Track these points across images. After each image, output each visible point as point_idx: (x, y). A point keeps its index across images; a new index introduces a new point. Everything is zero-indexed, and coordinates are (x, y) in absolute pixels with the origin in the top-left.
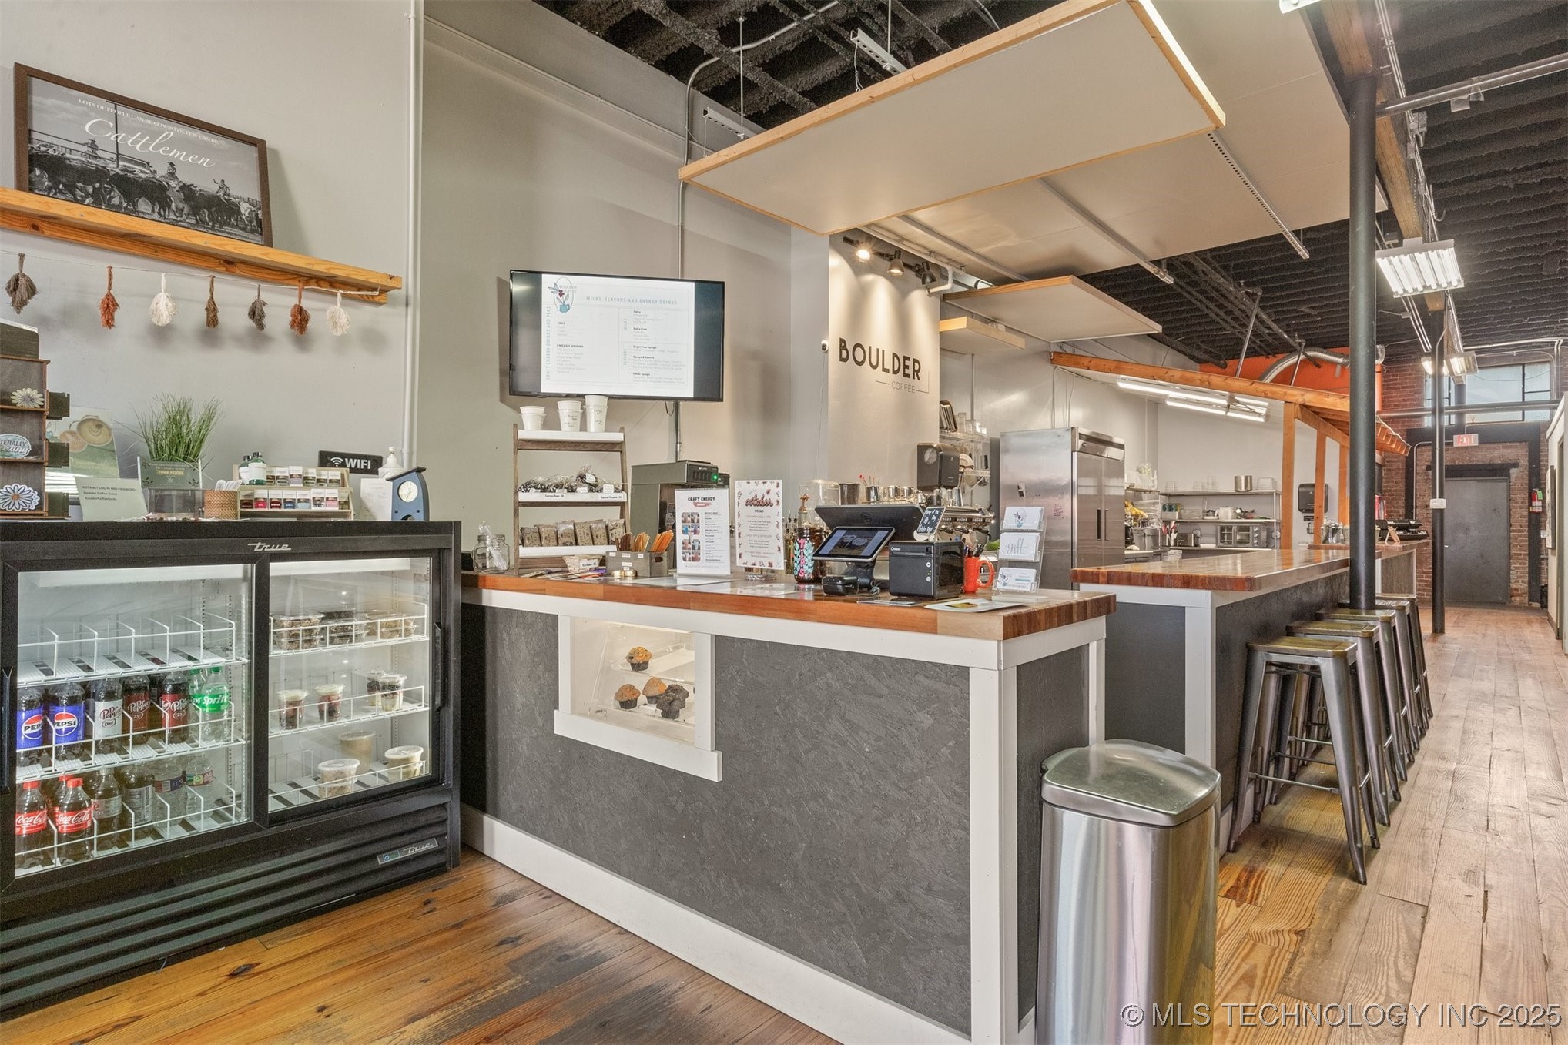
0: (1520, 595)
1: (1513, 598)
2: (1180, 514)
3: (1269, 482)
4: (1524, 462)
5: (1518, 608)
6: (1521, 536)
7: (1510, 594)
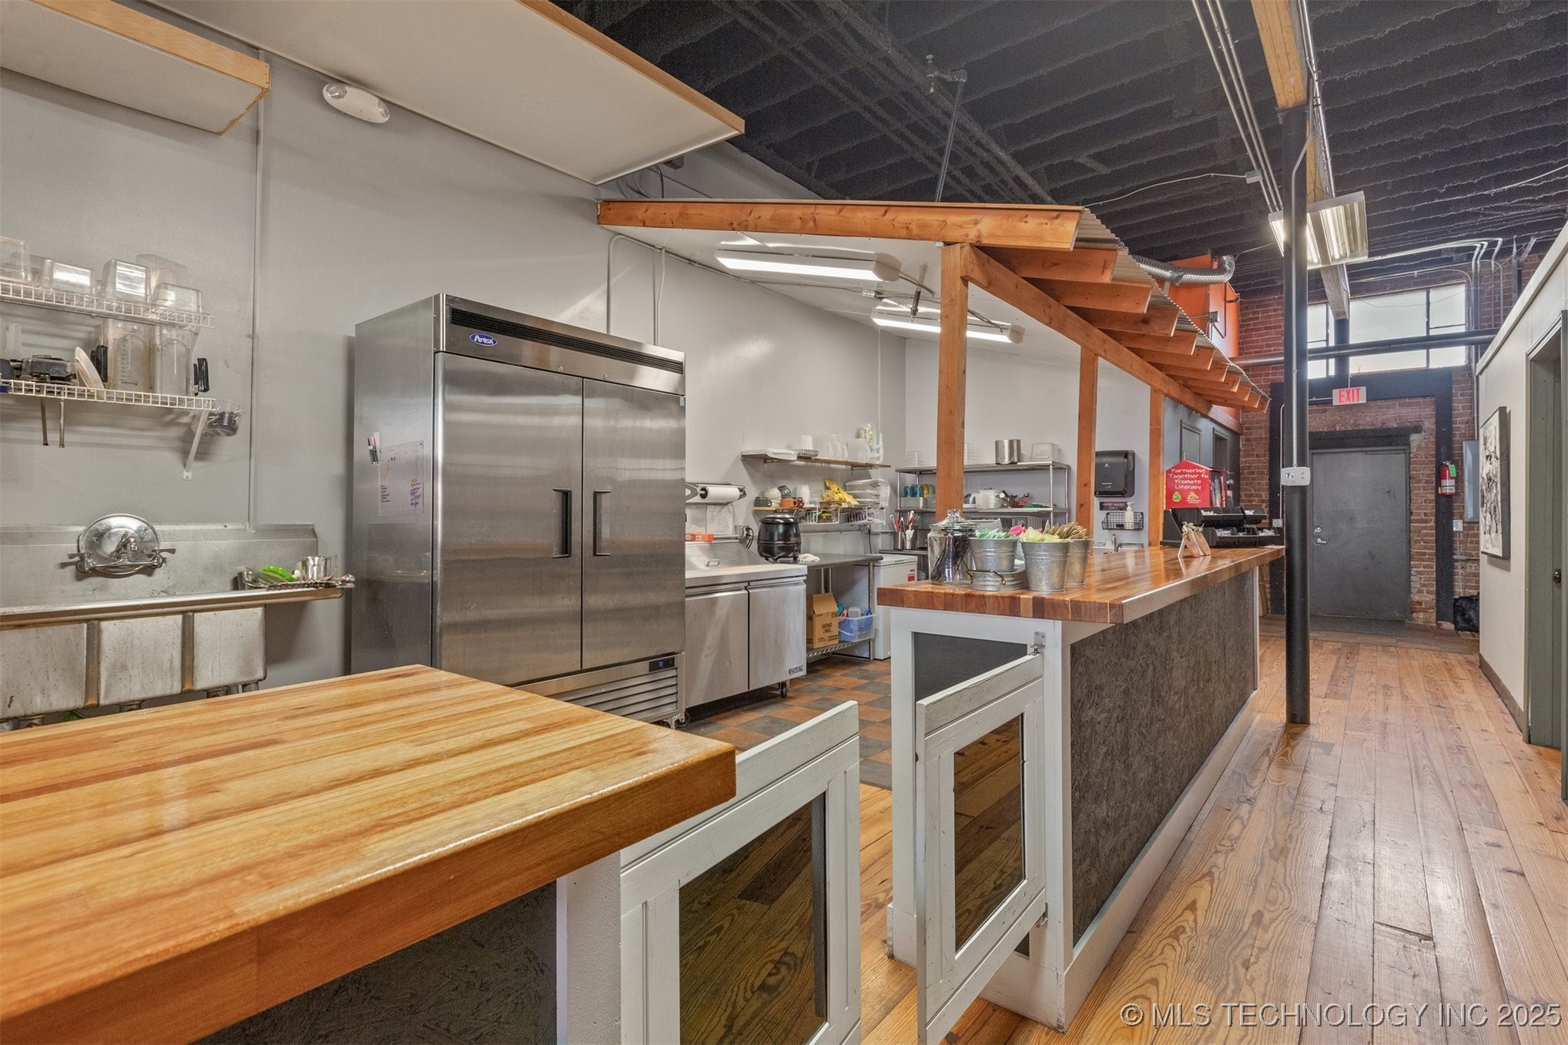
0: (1425, 611)
1: (1414, 615)
2: (925, 500)
3: (1047, 448)
4: (1429, 424)
5: (1423, 631)
6: (1425, 528)
7: (1411, 608)
